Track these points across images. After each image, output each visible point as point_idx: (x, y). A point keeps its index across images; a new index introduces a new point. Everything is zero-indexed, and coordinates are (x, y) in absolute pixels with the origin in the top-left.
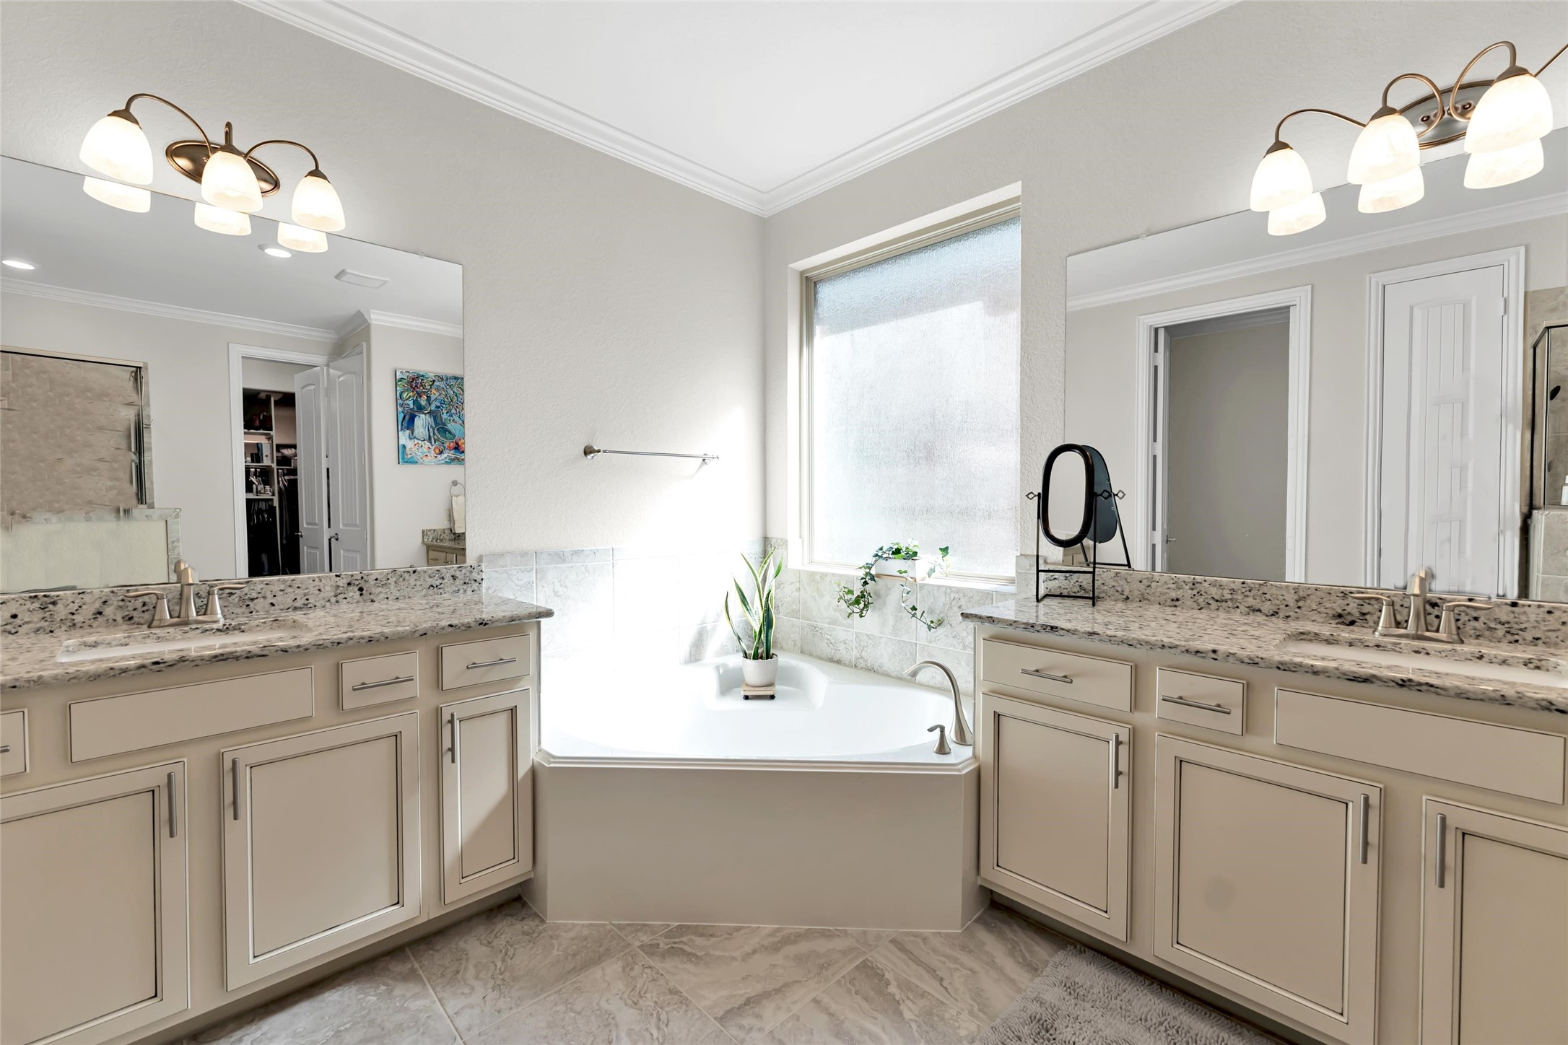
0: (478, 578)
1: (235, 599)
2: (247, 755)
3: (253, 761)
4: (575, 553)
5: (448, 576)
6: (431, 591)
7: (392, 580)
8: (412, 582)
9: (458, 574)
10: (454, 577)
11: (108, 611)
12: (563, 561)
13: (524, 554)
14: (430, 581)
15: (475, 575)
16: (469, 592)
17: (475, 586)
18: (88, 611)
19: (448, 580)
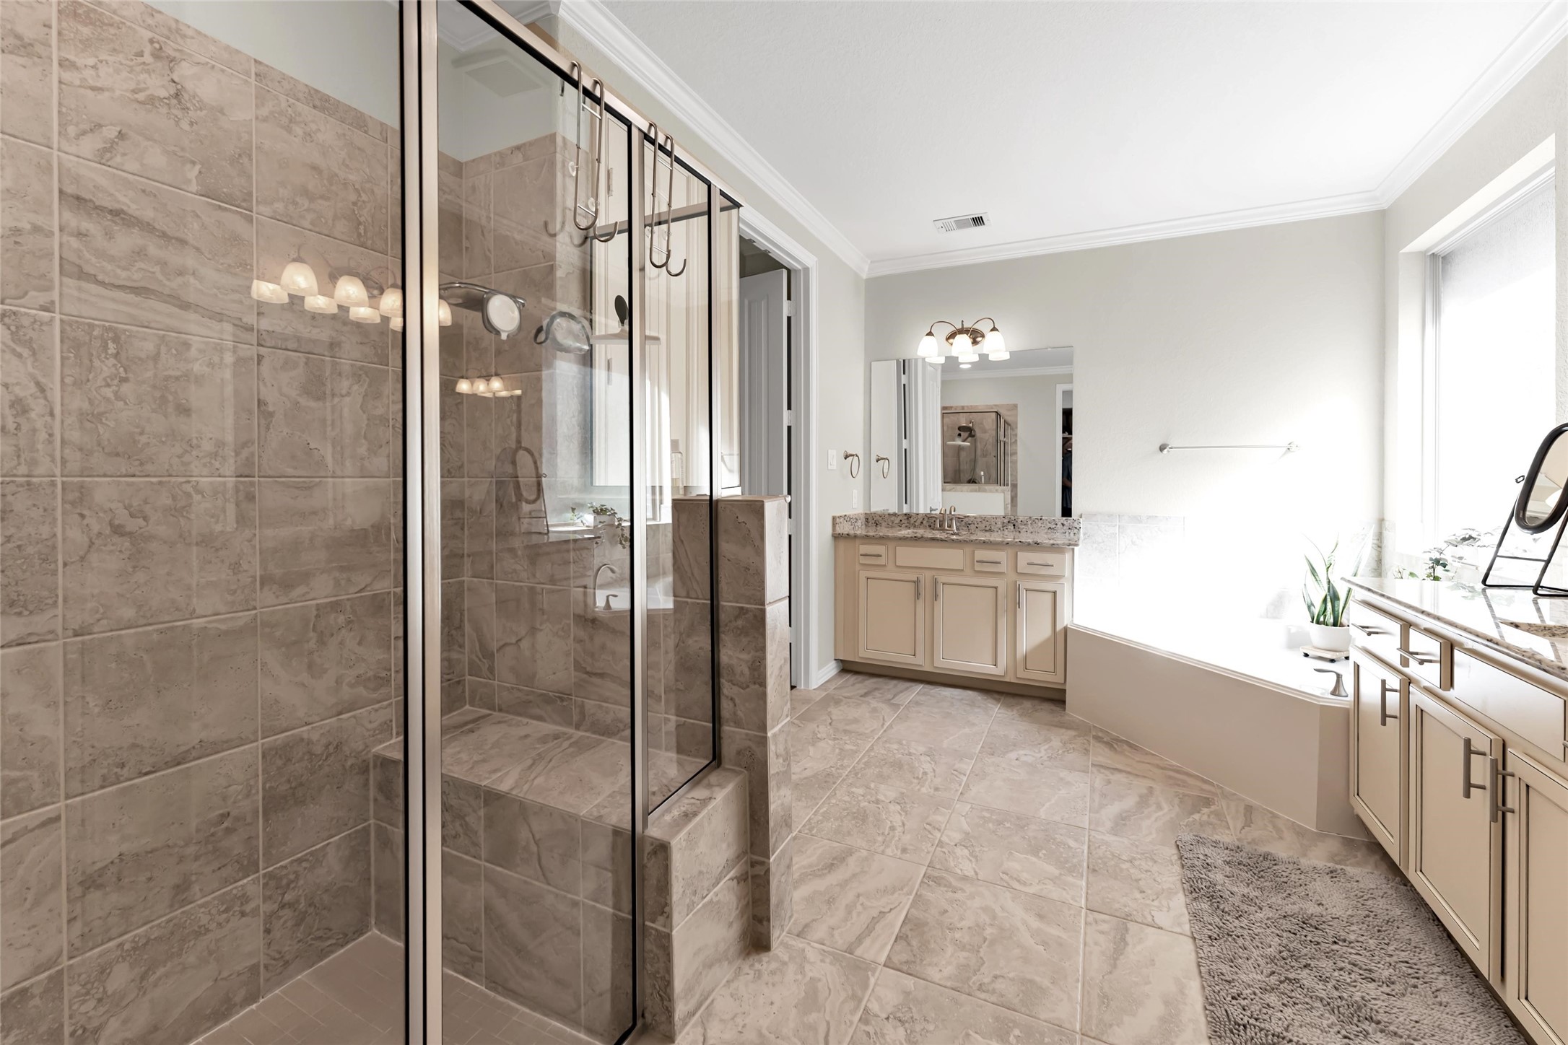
0: (1078, 527)
1: (963, 523)
2: (942, 578)
3: (944, 581)
4: (1149, 517)
5: (1059, 524)
6: (1049, 531)
7: (1029, 522)
8: (1040, 525)
9: (1065, 523)
10: (1063, 525)
11: (924, 522)
12: (1140, 522)
13: (1110, 515)
14: (1049, 525)
15: (1076, 525)
16: (1072, 534)
17: (1076, 531)
18: (919, 522)
19: (1059, 526)
